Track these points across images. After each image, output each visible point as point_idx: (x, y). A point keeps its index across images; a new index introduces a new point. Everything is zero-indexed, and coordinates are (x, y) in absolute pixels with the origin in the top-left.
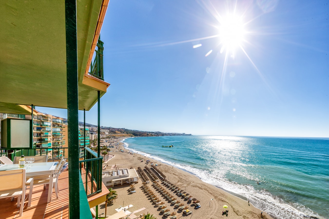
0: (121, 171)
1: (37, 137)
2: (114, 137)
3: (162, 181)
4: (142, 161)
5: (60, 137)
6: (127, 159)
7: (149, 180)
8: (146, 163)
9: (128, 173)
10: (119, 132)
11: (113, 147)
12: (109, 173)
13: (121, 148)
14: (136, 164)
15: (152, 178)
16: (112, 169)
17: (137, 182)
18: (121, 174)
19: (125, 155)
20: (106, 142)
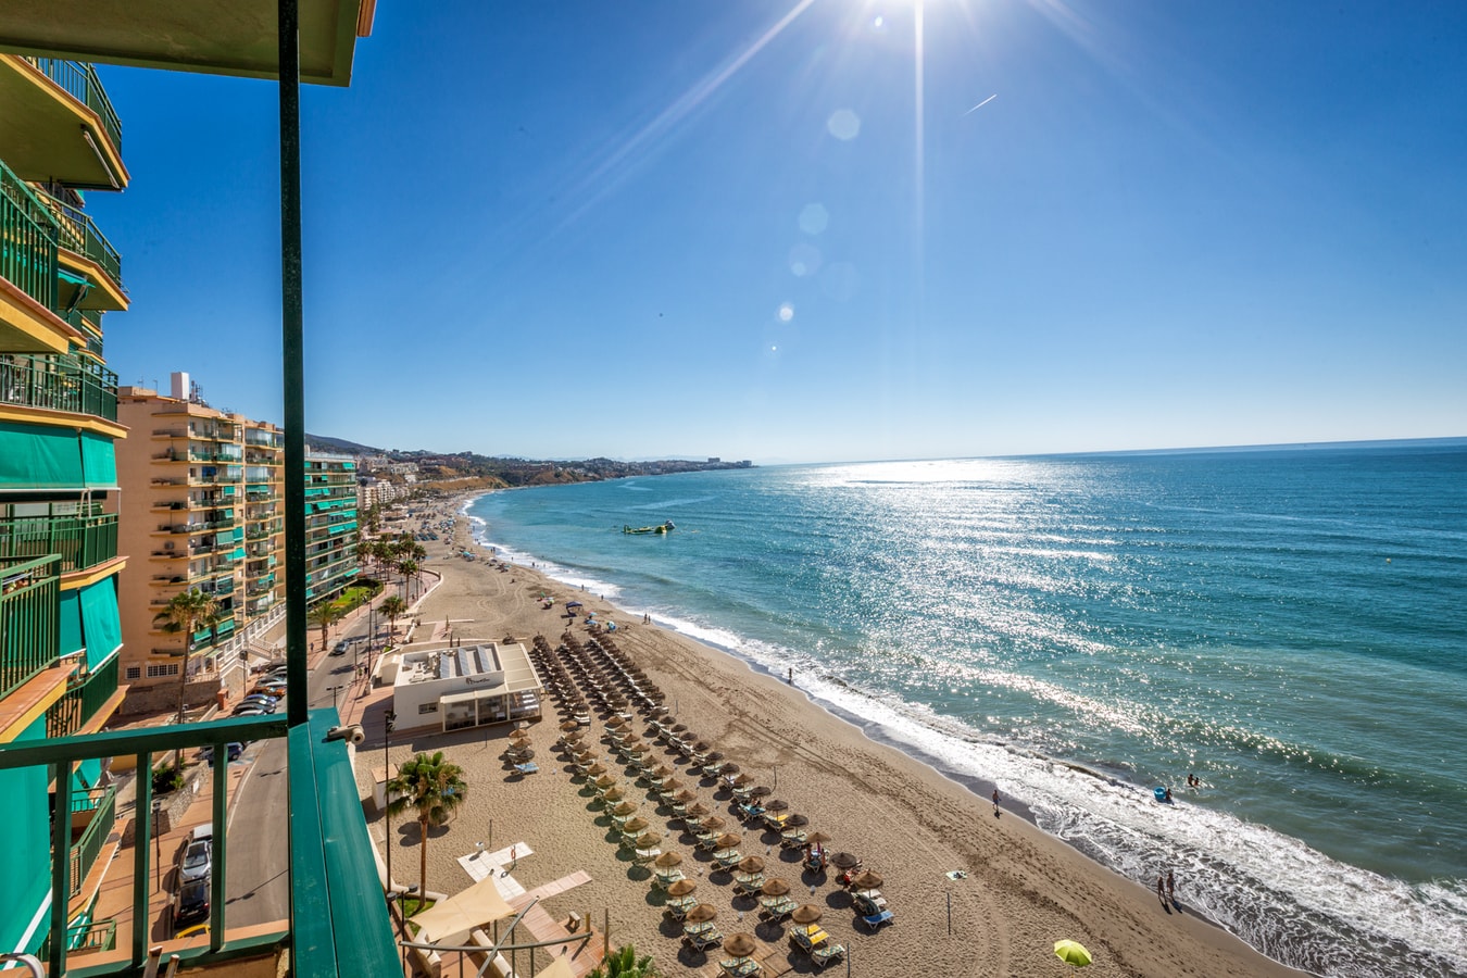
0: (470, 656)
1: (204, 505)
2: (436, 494)
3: (646, 721)
4: (548, 607)
5: (269, 501)
6: (488, 594)
7: (587, 709)
8: (567, 614)
9: (498, 667)
10: (451, 471)
11: (434, 538)
12: (426, 660)
13: (462, 544)
14: (522, 619)
15: (600, 698)
16: (436, 639)
17: (537, 714)
18: (473, 672)
19: (479, 575)
20: (411, 516)
